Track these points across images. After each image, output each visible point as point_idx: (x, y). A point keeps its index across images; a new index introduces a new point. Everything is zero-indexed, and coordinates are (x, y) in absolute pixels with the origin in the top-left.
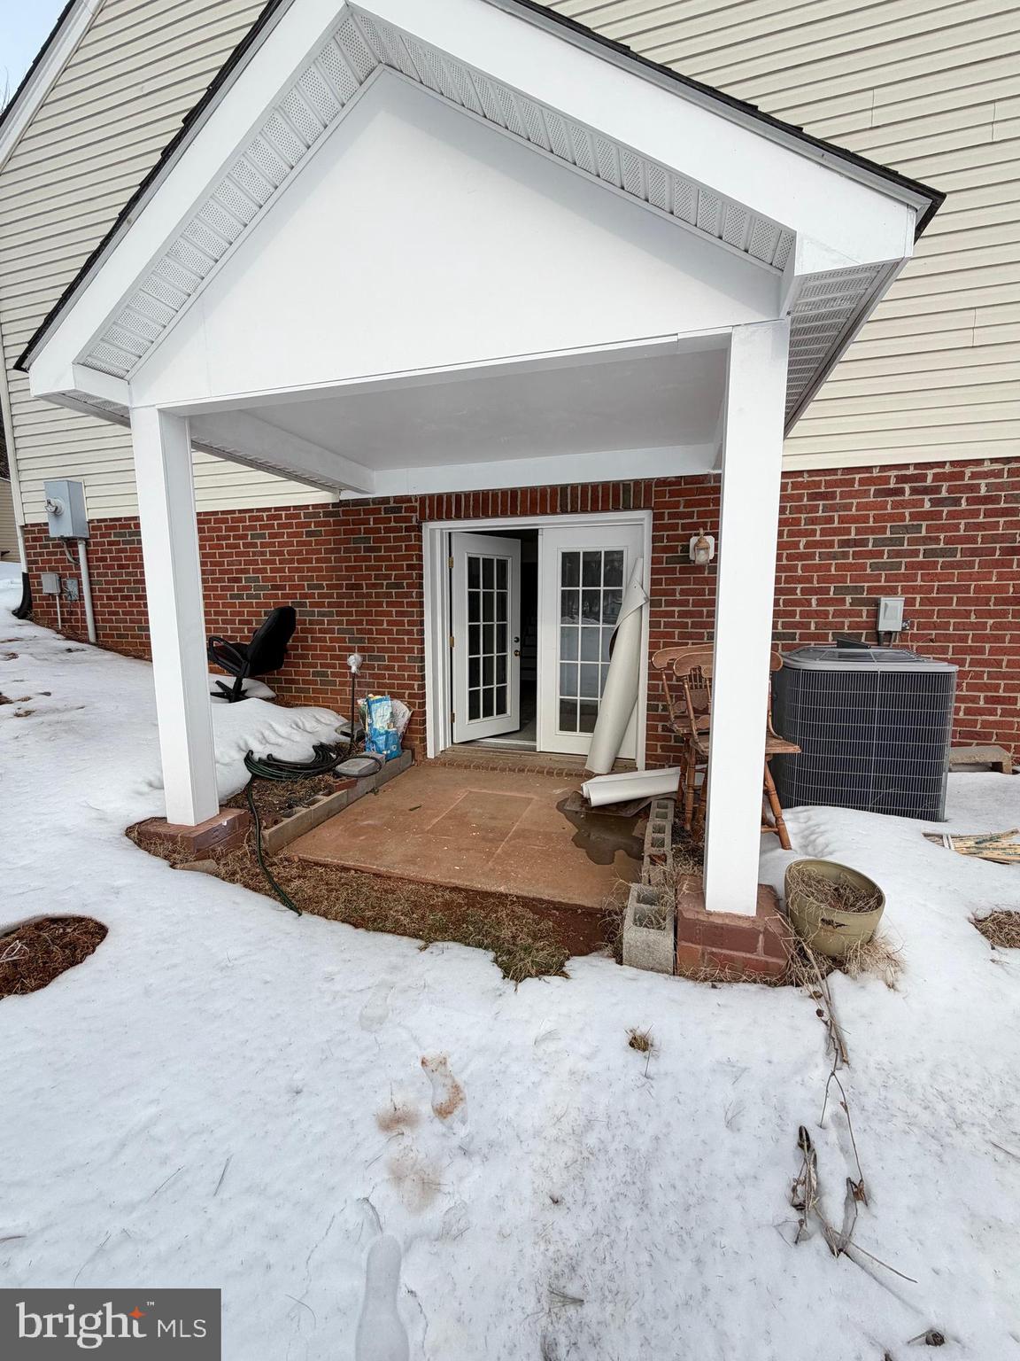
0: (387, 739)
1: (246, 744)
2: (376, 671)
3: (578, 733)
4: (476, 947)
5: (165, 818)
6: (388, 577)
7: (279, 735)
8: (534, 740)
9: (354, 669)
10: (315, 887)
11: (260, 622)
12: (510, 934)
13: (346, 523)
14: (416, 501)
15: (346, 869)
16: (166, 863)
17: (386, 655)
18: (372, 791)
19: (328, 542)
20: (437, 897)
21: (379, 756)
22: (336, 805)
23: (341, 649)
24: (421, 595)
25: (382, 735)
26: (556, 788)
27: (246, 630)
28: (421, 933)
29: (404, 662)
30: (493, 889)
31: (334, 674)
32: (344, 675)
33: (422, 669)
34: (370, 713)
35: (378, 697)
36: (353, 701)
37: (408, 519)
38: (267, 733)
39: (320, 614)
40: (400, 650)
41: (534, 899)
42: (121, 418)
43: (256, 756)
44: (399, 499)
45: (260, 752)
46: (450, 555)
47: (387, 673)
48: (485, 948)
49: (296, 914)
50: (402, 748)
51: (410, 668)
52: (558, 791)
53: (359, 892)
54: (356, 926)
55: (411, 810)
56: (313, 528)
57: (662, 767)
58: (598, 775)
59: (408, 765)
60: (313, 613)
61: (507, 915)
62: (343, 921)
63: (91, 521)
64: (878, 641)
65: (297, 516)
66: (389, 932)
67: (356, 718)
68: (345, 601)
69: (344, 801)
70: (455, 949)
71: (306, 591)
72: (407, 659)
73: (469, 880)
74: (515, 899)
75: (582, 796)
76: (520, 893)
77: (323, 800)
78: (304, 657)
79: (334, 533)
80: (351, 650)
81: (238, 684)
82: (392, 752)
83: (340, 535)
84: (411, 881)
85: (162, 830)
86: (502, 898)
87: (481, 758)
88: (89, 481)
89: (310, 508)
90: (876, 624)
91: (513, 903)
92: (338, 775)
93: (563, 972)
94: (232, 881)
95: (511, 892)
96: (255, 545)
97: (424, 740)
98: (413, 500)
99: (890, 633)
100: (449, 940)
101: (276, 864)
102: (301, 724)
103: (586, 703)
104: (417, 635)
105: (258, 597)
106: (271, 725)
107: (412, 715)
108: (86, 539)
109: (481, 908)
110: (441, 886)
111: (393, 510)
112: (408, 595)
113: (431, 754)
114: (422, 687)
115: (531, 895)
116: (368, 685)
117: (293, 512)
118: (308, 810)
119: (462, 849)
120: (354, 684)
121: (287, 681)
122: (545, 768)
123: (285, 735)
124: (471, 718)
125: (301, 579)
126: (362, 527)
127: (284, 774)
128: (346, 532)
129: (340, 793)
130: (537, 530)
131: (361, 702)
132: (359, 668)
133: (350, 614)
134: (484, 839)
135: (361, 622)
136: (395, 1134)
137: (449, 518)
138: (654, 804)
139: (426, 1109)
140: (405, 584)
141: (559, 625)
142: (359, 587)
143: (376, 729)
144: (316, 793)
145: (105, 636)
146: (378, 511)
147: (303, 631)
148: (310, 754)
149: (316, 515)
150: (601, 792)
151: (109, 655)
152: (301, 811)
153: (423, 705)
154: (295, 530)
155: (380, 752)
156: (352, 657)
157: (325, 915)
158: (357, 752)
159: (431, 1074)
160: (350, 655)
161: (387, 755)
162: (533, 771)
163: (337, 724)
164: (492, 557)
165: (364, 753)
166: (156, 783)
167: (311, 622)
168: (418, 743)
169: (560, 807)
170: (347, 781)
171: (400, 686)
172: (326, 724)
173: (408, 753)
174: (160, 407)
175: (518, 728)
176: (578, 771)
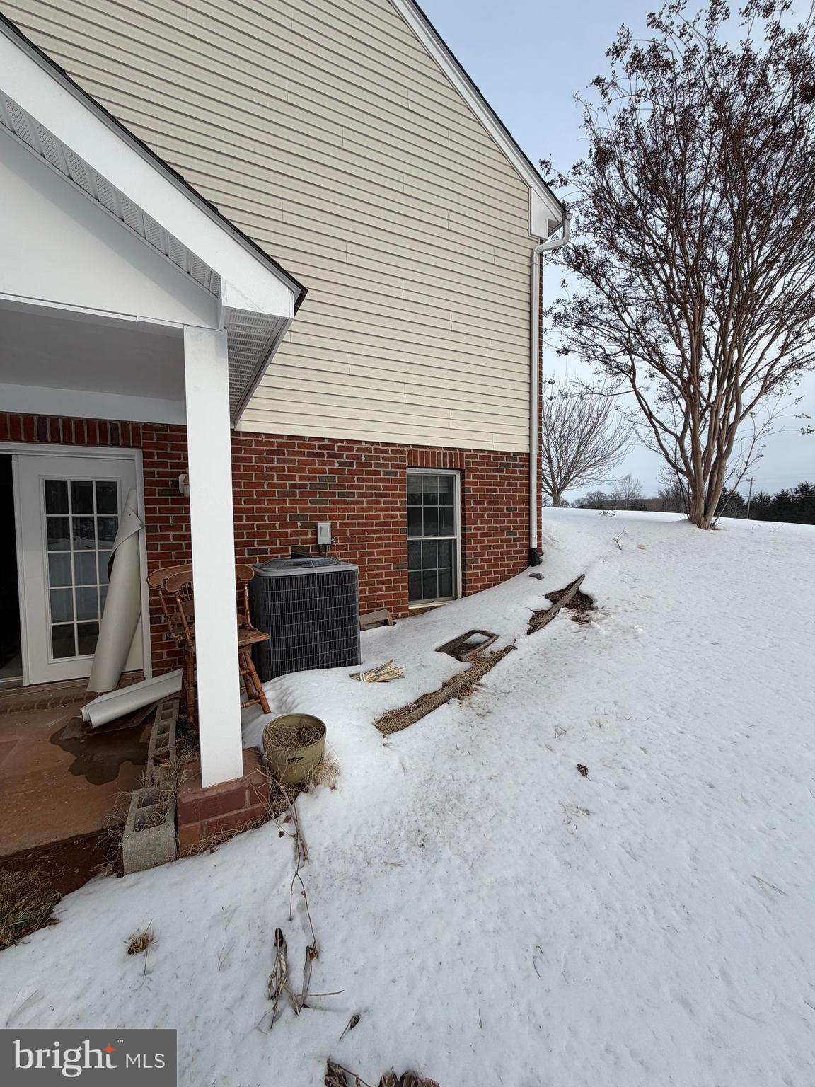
3: (77, 657)
8: (21, 675)
52: (53, 723)
57: (168, 671)
58: (102, 694)
64: (319, 551)
75: (82, 720)
90: (317, 539)
93: (50, 920)
99: (325, 546)
103: (82, 626)
122: (35, 702)
130: (10, 455)
138: (160, 707)
141: (46, 553)
150: (98, 714)
162: (18, 709)
169: (55, 738)
176: (82, 693)
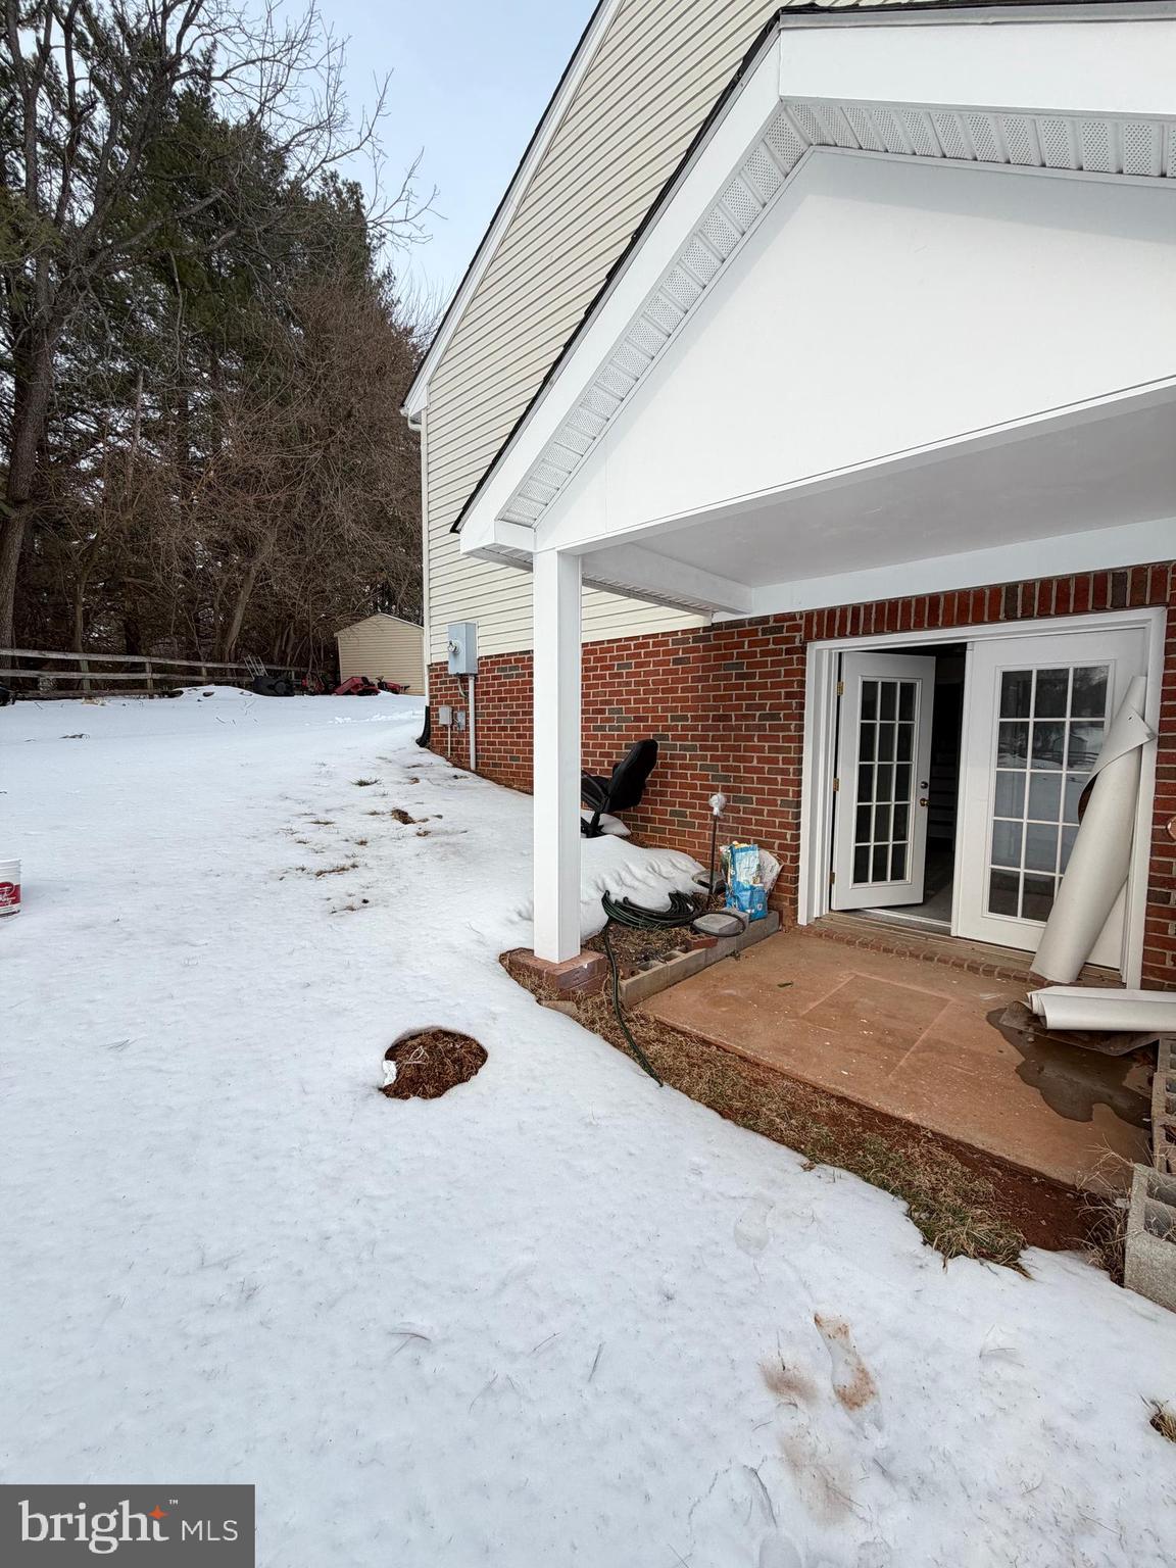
0: (752, 895)
1: (604, 884)
2: (741, 815)
3: (1019, 919)
4: (879, 1186)
5: (532, 951)
6: (762, 707)
7: (634, 877)
8: (949, 919)
9: (716, 811)
10: (675, 1057)
11: (622, 755)
12: (928, 1185)
13: (717, 648)
14: (801, 618)
15: (707, 1043)
16: (533, 997)
17: (754, 797)
18: (733, 954)
19: (696, 669)
20: (821, 1104)
21: (742, 915)
22: (692, 965)
23: (703, 787)
24: (801, 728)
25: (746, 890)
26: (986, 992)
27: (606, 763)
28: (803, 1146)
29: (776, 806)
30: (898, 1113)
31: (693, 815)
32: (704, 817)
33: (798, 816)
34: (734, 863)
35: (745, 845)
36: (714, 848)
37: (791, 640)
38: (623, 874)
39: (683, 748)
40: (771, 792)
41: (959, 1143)
42: (525, 564)
43: (613, 898)
44: (780, 618)
45: (617, 895)
46: (839, 680)
47: (753, 817)
48: (893, 1193)
49: (658, 1084)
50: (769, 909)
51: (783, 814)
52: (988, 997)
53: (724, 1076)
54: (723, 1115)
55: (780, 986)
56: (681, 655)
58: (1056, 984)
59: (775, 929)
60: (674, 747)
61: (922, 1156)
62: (709, 1105)
63: (480, 658)
65: (666, 643)
66: (762, 1133)
67: (717, 867)
68: (711, 734)
69: (702, 961)
70: (851, 1181)
71: (669, 723)
72: (779, 802)
73: (861, 1093)
74: (929, 1135)
75: (1030, 1011)
76: (937, 1128)
77: (681, 957)
78: (663, 794)
79: (703, 659)
80: (714, 789)
81: (596, 819)
82: (757, 911)
83: (709, 661)
84: (784, 1076)
85: (530, 962)
86: (912, 1130)
87: (870, 934)
88: (482, 621)
89: (679, 633)
91: (929, 1140)
92: (696, 931)
93: (1017, 1264)
94: (592, 1030)
95: (924, 1124)
96: (620, 675)
97: (795, 902)
98: (798, 617)
100: (840, 1167)
101: (632, 1021)
102: (657, 869)
103: (1031, 878)
104: (794, 774)
105: (619, 729)
106: (627, 866)
107: (782, 870)
108: (475, 675)
109: (883, 1135)
110: (824, 1092)
111: (773, 630)
112: (786, 728)
113: (802, 920)
114: (797, 837)
115: (956, 1137)
116: (731, 829)
117: (660, 639)
118: (665, 965)
119: (851, 1050)
120: (715, 828)
121: (644, 819)
122: (965, 960)
123: (640, 878)
124: (856, 880)
125: (665, 710)
126: (735, 651)
127: (641, 921)
128: (716, 658)
129: (698, 951)
130: (966, 643)
131: (724, 849)
132: (722, 810)
133: (715, 748)
134: (879, 1041)
135: (726, 759)
136: (783, 1401)
137: (842, 635)
138: (1165, 1046)
139: (824, 1384)
140: (781, 715)
141: (994, 769)
142: (727, 718)
143: (739, 882)
144: (672, 948)
145: (483, 764)
146: (754, 632)
147: (663, 766)
148: (665, 902)
149: (685, 641)
150: (1065, 1010)
151: (486, 783)
152: (657, 965)
153: (796, 859)
154: (661, 658)
155: (743, 910)
156: (715, 797)
157: (688, 1092)
158: (716, 906)
159: (828, 1341)
160: (712, 795)
161: (751, 915)
162: (946, 962)
163: (694, 872)
164: (893, 680)
165: (724, 909)
166: (525, 914)
167: (672, 757)
168: (787, 904)
169: (993, 1018)
170: (706, 938)
171: (769, 834)
172: (682, 870)
173: (775, 914)
174: (559, 549)
175: (921, 901)
176: (1021, 973)
